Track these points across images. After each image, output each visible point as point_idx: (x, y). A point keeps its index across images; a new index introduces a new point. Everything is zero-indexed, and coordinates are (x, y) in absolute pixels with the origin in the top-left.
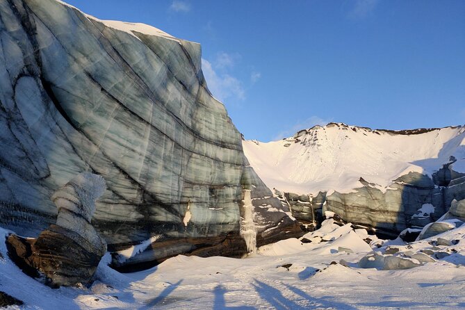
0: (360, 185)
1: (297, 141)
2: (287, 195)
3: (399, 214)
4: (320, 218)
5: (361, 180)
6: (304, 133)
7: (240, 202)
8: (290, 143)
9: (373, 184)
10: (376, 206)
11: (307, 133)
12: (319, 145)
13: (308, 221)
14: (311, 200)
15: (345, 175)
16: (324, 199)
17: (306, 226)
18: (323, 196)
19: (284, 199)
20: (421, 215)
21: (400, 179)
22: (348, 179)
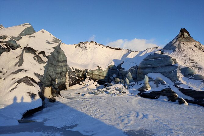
0: (97, 68)
1: (79, 46)
2: (76, 69)
3: (106, 77)
4: (85, 77)
5: (98, 66)
6: (82, 43)
7: (65, 76)
8: (77, 46)
9: (101, 68)
10: (101, 74)
11: (83, 44)
12: (87, 50)
13: (81, 78)
14: (83, 71)
15: (94, 63)
16: (87, 72)
17: (81, 79)
18: (86, 70)
19: (75, 71)
20: (112, 78)
21: (108, 67)
22: (94, 65)
